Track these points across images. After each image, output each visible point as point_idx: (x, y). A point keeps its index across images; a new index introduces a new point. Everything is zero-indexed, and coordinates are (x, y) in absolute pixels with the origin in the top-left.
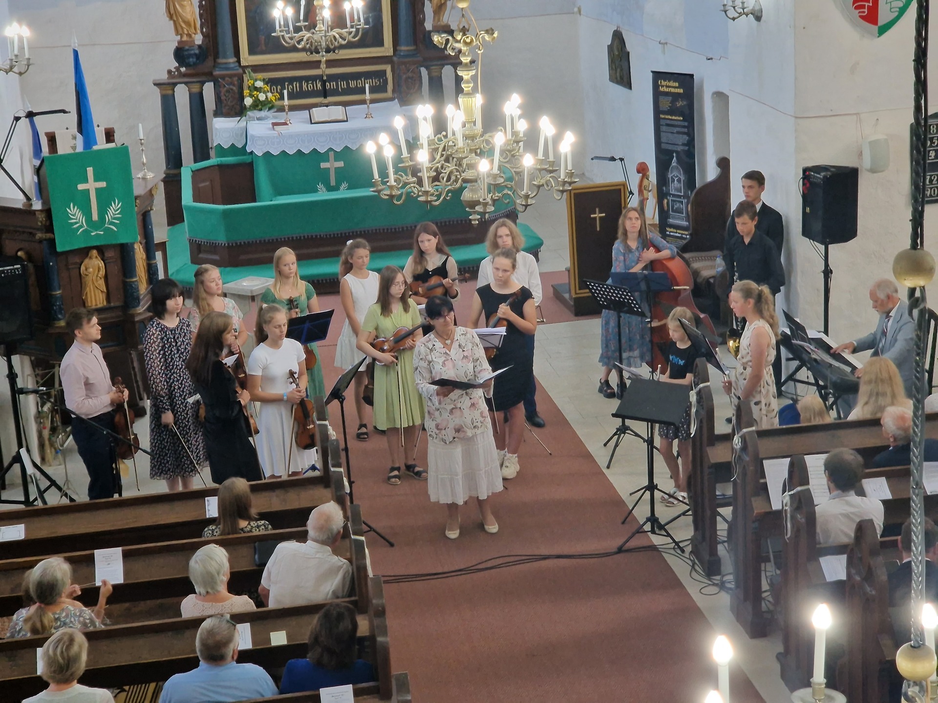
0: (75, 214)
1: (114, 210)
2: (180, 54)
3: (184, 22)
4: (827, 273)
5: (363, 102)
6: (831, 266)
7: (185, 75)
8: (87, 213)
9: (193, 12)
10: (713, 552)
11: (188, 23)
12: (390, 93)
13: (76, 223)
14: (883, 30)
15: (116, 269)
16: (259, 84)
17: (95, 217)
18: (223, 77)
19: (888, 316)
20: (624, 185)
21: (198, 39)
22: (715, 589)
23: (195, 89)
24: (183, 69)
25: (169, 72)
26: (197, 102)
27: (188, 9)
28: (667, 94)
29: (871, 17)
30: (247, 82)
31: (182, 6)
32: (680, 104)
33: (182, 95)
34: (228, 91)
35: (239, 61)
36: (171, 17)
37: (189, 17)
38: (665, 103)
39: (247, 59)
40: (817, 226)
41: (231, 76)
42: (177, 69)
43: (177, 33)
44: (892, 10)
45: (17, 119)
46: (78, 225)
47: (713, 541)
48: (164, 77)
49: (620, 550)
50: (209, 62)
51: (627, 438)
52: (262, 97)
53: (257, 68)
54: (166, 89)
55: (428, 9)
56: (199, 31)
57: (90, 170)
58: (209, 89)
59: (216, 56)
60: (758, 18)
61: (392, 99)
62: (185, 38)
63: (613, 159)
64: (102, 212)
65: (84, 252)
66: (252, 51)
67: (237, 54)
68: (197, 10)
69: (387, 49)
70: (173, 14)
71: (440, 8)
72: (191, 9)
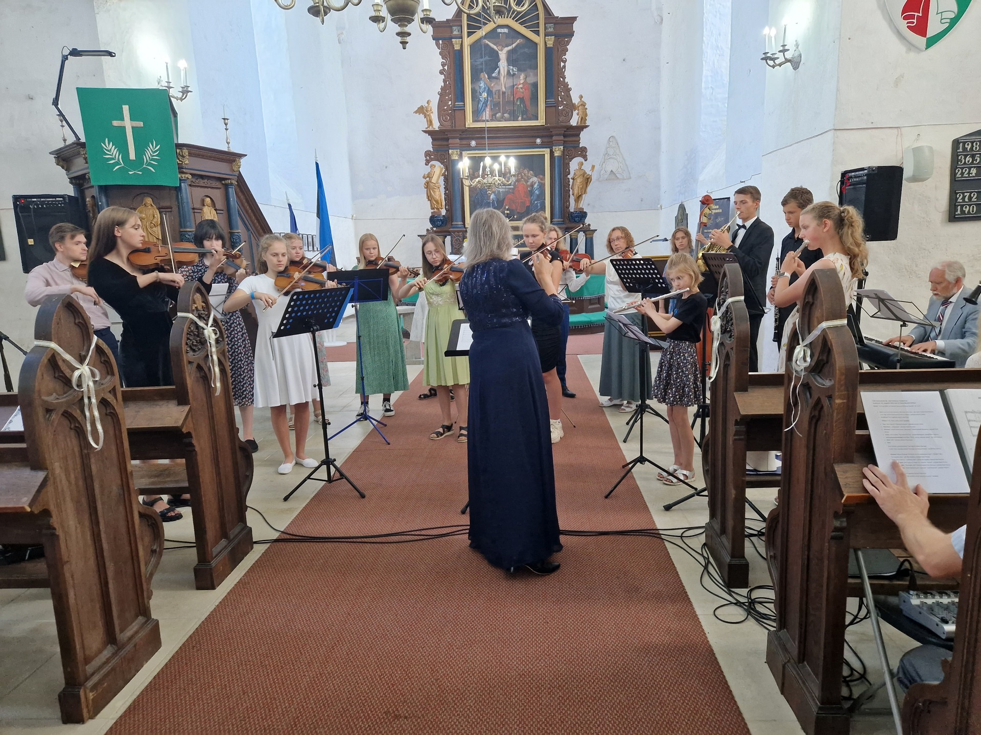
0: (111, 150)
1: (152, 151)
2: (433, 220)
3: (435, 201)
9: (440, 196)
10: (738, 551)
11: (437, 202)
13: (112, 159)
14: (931, 42)
17: (132, 156)
18: (454, 232)
19: (946, 302)
21: (443, 212)
22: (737, 613)
24: (435, 229)
25: (428, 230)
27: (437, 193)
29: (920, 28)
31: (434, 192)
34: (456, 240)
35: (464, 224)
36: (429, 200)
37: (437, 198)
41: (458, 232)
42: (432, 229)
43: (432, 208)
44: (943, 21)
45: (65, 58)
46: (113, 161)
47: (739, 535)
48: (425, 233)
50: (449, 226)
56: (444, 207)
57: (126, 108)
59: (452, 222)
60: (796, 67)
62: (435, 210)
67: (463, 220)
68: (443, 196)
70: (430, 197)
71: (578, 198)
72: (440, 194)
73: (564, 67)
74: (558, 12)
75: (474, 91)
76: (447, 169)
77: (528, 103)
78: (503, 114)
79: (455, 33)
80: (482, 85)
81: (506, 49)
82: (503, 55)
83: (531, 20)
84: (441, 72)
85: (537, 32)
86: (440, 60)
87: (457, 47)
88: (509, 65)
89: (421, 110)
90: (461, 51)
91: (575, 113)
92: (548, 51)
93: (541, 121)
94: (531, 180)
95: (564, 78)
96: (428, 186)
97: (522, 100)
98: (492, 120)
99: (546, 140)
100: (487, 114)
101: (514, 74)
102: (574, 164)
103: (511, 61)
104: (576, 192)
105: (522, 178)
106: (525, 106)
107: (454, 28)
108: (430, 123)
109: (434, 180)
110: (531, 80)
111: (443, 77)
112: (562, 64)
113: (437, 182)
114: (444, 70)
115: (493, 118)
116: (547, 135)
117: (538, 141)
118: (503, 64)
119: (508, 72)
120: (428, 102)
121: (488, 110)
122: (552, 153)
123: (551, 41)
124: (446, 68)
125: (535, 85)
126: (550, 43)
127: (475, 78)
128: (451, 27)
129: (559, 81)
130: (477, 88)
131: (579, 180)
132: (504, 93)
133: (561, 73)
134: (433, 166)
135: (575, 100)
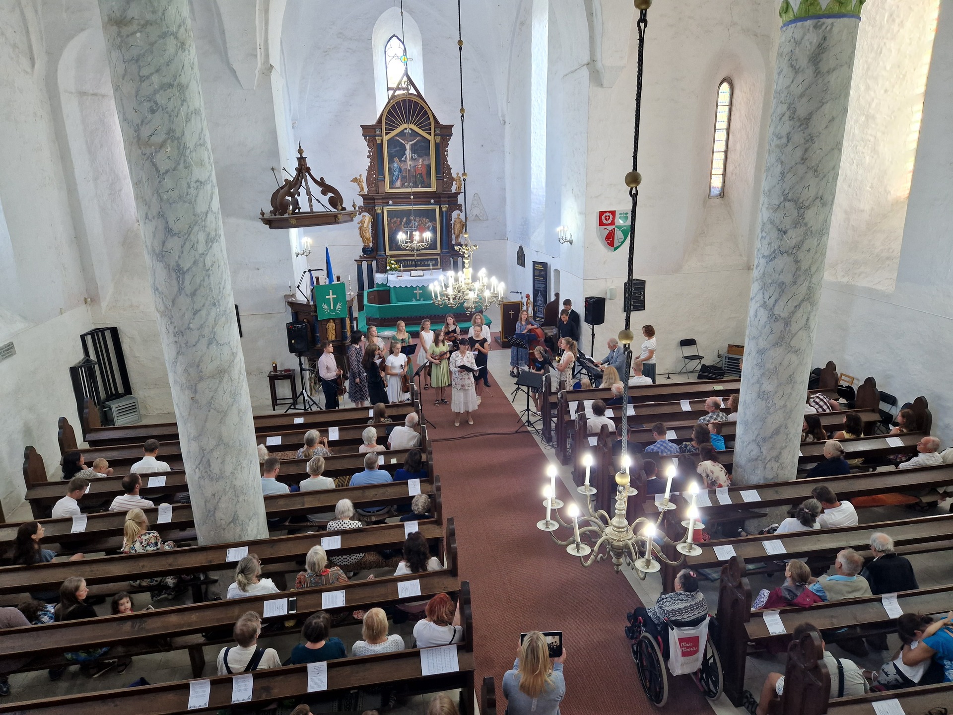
0: (325, 306)
2: (364, 250)
4: (593, 335)
5: (430, 269)
6: (595, 333)
7: (366, 258)
8: (329, 306)
10: (550, 434)
11: (367, 239)
12: (439, 267)
13: (325, 310)
14: (616, 249)
15: (339, 327)
16: (392, 262)
17: (332, 308)
18: (380, 259)
19: (614, 352)
20: (521, 302)
21: (371, 245)
22: (550, 447)
23: (370, 263)
24: (365, 256)
25: (360, 256)
26: (370, 268)
27: (368, 234)
28: (538, 269)
29: (611, 244)
30: (388, 261)
31: (365, 233)
32: (542, 273)
33: (365, 265)
34: (381, 264)
35: (385, 253)
37: (368, 237)
38: (537, 273)
39: (388, 252)
40: (590, 319)
41: (382, 258)
42: (363, 255)
43: (363, 242)
44: (619, 242)
45: (305, 272)
47: (550, 430)
48: (358, 258)
49: (516, 432)
50: (375, 253)
51: (520, 392)
52: (393, 266)
53: (392, 256)
54: (359, 263)
55: (454, 237)
56: (371, 242)
57: (331, 291)
58: (374, 263)
59: (377, 251)
60: (571, 243)
61: (440, 269)
62: (366, 244)
63: (518, 293)
64: (335, 306)
65: (328, 320)
66: (390, 250)
67: (385, 251)
68: (371, 234)
69: (438, 250)
70: (362, 236)
71: (458, 237)
72: (369, 234)
73: (447, 155)
74: (443, 121)
75: (390, 169)
76: (373, 218)
77: (425, 176)
78: (409, 183)
79: (377, 133)
80: (395, 165)
81: (410, 143)
82: (408, 147)
83: (426, 126)
84: (368, 157)
85: (430, 134)
86: (368, 149)
87: (379, 142)
88: (412, 153)
89: (355, 180)
90: (381, 144)
91: (454, 183)
92: (437, 145)
93: (433, 189)
94: (427, 225)
95: (447, 161)
96: (361, 229)
97: (421, 175)
98: (402, 187)
99: (437, 200)
100: (398, 184)
101: (416, 159)
102: (455, 214)
103: (414, 149)
104: (456, 233)
105: (422, 223)
106: (423, 179)
107: (377, 129)
108: (362, 189)
109: (365, 225)
110: (426, 163)
111: (370, 160)
112: (446, 153)
113: (367, 227)
114: (370, 155)
115: (403, 186)
116: (437, 197)
117: (432, 201)
118: (408, 152)
119: (412, 157)
120: (360, 176)
121: (399, 180)
122: (441, 209)
123: (438, 139)
124: (371, 154)
125: (429, 166)
126: (438, 141)
127: (391, 161)
128: (375, 129)
129: (444, 163)
130: (392, 167)
131: (458, 226)
132: (409, 170)
133: (445, 158)
134: (364, 216)
135: (454, 175)
